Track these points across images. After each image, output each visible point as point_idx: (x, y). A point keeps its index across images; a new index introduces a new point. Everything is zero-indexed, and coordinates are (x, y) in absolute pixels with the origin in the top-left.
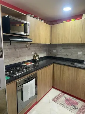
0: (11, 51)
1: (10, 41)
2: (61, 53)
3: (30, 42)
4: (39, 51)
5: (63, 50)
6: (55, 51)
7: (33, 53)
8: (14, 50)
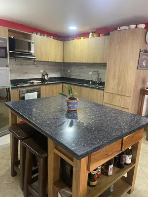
0: (17, 67)
1: (15, 57)
2: (76, 74)
3: (34, 59)
4: (49, 70)
5: (77, 70)
6: (69, 71)
7: (42, 71)
8: (19, 67)
